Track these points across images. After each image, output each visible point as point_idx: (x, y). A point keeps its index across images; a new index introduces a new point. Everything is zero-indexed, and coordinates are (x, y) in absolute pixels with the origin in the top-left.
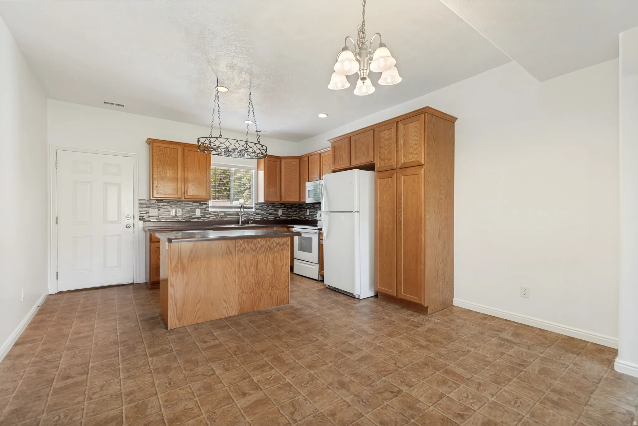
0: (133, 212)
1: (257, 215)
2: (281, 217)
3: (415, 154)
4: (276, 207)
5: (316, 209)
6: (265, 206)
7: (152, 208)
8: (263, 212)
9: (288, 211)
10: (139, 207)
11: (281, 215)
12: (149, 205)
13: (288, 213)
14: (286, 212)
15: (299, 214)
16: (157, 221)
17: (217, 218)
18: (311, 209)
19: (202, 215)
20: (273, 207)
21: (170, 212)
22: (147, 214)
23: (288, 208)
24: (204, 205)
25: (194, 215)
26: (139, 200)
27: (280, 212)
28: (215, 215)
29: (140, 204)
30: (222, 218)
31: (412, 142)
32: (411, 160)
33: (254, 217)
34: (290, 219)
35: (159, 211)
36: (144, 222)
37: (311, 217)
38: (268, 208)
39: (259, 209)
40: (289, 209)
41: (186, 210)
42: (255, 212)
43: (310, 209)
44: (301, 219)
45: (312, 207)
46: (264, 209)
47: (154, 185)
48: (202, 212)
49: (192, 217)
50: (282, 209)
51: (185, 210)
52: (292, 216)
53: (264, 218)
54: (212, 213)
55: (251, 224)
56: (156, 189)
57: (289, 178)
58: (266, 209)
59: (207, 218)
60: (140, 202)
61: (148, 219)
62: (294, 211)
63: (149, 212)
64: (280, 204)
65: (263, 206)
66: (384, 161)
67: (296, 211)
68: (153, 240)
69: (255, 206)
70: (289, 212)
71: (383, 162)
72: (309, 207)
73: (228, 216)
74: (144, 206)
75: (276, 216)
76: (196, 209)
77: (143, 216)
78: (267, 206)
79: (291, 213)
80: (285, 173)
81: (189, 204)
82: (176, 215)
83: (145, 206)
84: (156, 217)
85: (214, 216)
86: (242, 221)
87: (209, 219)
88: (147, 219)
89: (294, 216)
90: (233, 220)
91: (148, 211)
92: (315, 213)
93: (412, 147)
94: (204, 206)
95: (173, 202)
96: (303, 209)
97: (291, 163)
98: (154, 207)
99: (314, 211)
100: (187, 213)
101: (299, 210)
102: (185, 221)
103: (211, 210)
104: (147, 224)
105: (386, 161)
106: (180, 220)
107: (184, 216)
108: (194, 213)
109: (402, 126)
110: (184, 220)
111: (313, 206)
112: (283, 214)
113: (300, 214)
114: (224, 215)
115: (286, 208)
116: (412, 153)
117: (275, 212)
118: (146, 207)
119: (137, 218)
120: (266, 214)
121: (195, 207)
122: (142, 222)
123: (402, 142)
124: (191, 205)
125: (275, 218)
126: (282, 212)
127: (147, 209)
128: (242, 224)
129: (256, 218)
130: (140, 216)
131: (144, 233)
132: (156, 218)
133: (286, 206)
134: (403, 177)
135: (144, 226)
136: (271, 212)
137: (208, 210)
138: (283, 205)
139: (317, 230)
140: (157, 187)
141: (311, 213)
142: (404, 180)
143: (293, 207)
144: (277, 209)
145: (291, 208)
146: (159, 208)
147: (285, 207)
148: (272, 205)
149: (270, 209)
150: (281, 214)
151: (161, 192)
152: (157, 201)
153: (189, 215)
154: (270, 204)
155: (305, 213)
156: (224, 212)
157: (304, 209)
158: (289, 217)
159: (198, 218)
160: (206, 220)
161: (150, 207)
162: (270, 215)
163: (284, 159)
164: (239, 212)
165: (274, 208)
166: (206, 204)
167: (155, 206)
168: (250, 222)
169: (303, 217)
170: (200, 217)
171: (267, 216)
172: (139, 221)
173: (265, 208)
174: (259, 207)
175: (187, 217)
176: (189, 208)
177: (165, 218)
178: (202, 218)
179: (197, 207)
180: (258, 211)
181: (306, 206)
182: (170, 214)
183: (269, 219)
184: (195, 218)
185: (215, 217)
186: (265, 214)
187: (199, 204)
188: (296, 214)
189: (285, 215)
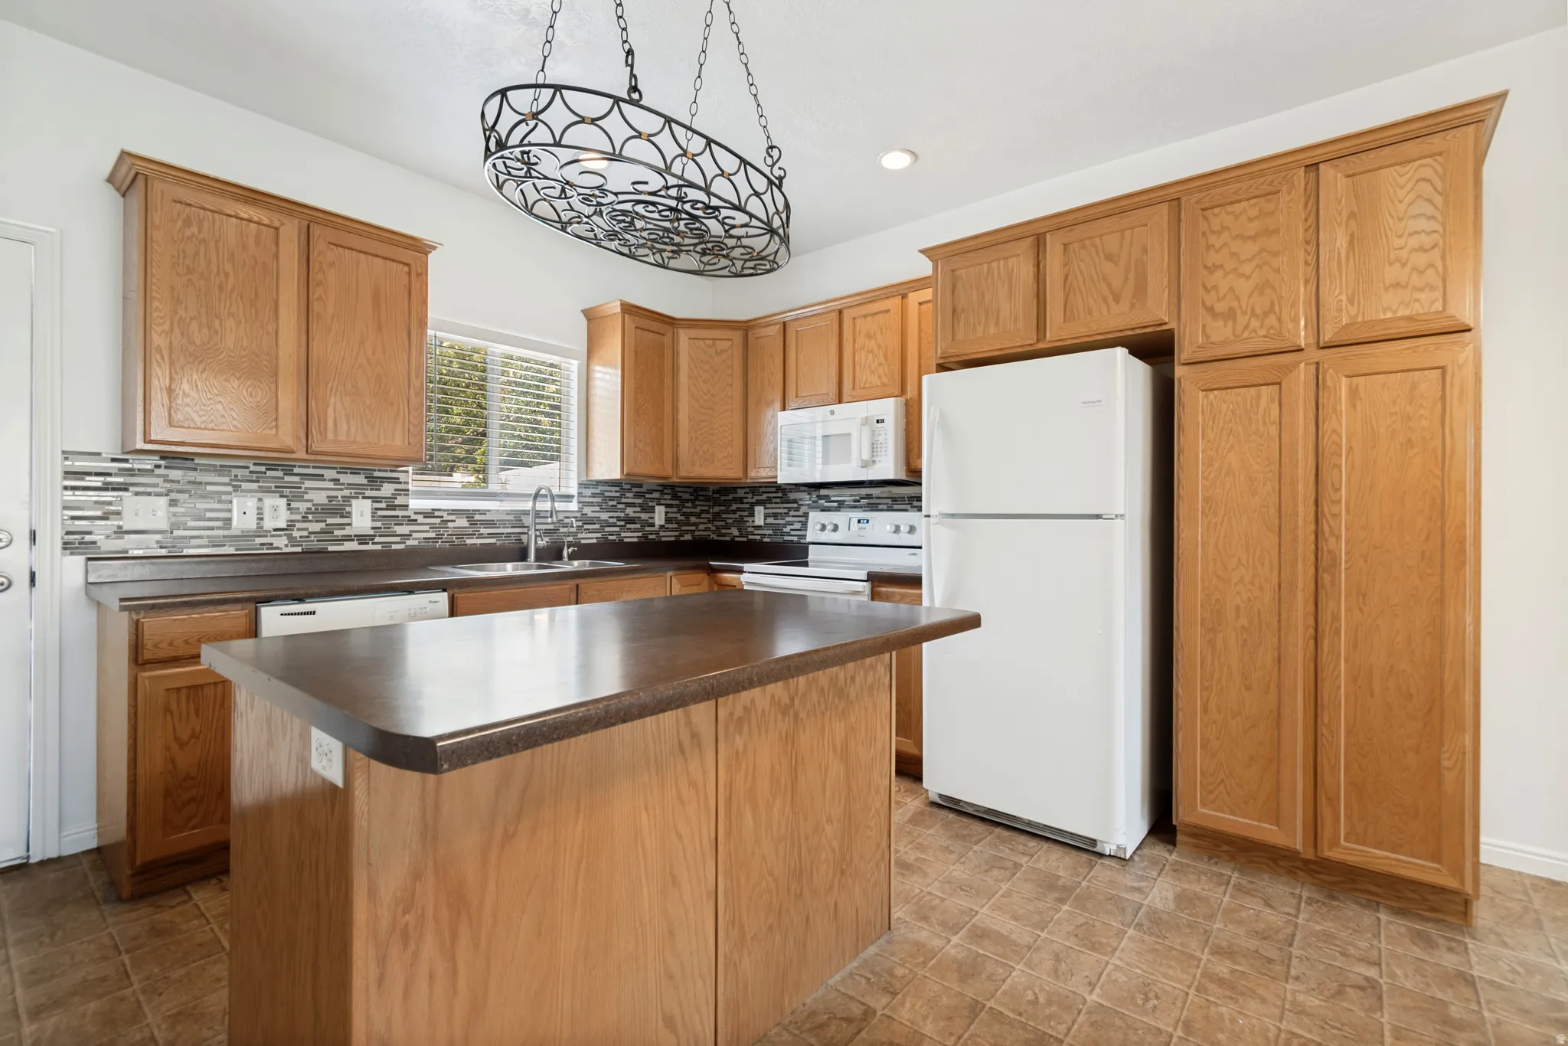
0: (26, 514)
1: (586, 527)
2: (662, 534)
3: (1422, 290)
4: (647, 496)
5: (795, 505)
6: (613, 492)
7: (137, 494)
8: (604, 516)
9: (684, 510)
10: (66, 488)
11: (662, 527)
12: (120, 480)
13: (683, 518)
14: (678, 515)
15: (716, 523)
16: (163, 552)
17: (439, 536)
18: (774, 505)
19: (379, 524)
20: (637, 495)
21: (230, 511)
22: (108, 523)
23: (683, 501)
24: (385, 485)
25: (342, 526)
26: (64, 452)
27: (659, 516)
28: (433, 527)
29: (66, 473)
30: (460, 536)
31: (1399, 243)
32: (1395, 312)
33: (574, 534)
34: (688, 537)
35: (174, 509)
36: (90, 559)
37: (771, 532)
38: (623, 500)
39: (591, 504)
40: (687, 505)
41: (309, 505)
42: (579, 515)
43: (768, 505)
44: (728, 539)
45: (778, 500)
46: (611, 503)
47: (155, 382)
48: (380, 513)
49: (336, 533)
50: (667, 506)
51: (303, 506)
52: (694, 528)
53: (610, 538)
54: (420, 519)
55: (572, 557)
56: (166, 402)
57: (706, 394)
58: (614, 503)
59: (398, 539)
60: (67, 463)
61: (116, 544)
62: (702, 511)
63: (118, 513)
64: (661, 488)
65: (606, 494)
66: (1230, 323)
67: (708, 512)
68: (148, 655)
69: (579, 493)
70: (687, 515)
71: (1226, 326)
72: (764, 497)
73: (482, 531)
74: (97, 481)
75: (647, 529)
76: (354, 502)
77: (90, 533)
78: (618, 494)
79: (693, 519)
80: (690, 377)
81: (320, 477)
82: (260, 527)
83: (99, 484)
84: (158, 537)
85: (427, 528)
86: (537, 550)
87: (409, 543)
88: (108, 545)
89: (701, 527)
90: (501, 545)
91: (112, 508)
92: (788, 519)
93: (1398, 260)
94: (387, 490)
95: (248, 468)
96: (734, 507)
97: (714, 344)
98: (149, 490)
99: (786, 511)
100: (310, 517)
101: (717, 509)
102: (303, 553)
103: (415, 504)
104: (105, 571)
105: (1242, 320)
106: (277, 548)
107: (299, 529)
108: (342, 517)
109: (1342, 182)
110: (299, 549)
111: (780, 495)
112: (668, 520)
113: (723, 523)
114: (466, 524)
115: (678, 502)
116: (1397, 285)
117: (644, 516)
118: (106, 489)
119: (52, 537)
120: (614, 520)
121: (346, 493)
122: (80, 560)
123: (1342, 242)
124: (331, 485)
125: (645, 536)
126: (666, 513)
127: (108, 496)
128: (537, 559)
129: (584, 535)
130: (68, 533)
131: (90, 616)
132: (158, 542)
133: (679, 494)
134: (1344, 381)
135: (91, 580)
136: (632, 515)
137: (405, 507)
138: (669, 491)
139: (865, 583)
140: (170, 391)
141: (770, 520)
142: (1354, 393)
143: (697, 498)
144: (651, 504)
145: (692, 502)
146: (174, 496)
147: (675, 497)
148: (634, 490)
149: (628, 505)
150: (663, 522)
151: (195, 416)
152: (162, 462)
153: (323, 525)
154: (629, 487)
155: (746, 519)
156: (469, 514)
157: (739, 506)
158: (687, 532)
159: (362, 539)
160: (394, 547)
161: (126, 490)
162: (628, 526)
163: (690, 327)
164: (526, 513)
165: (639, 501)
166: (396, 480)
167: (157, 485)
168: (565, 554)
169: (735, 531)
170: (372, 532)
171: (617, 529)
172: (63, 555)
173: (612, 499)
174: (594, 495)
175: (310, 533)
176: (321, 498)
177: (204, 542)
178: (377, 539)
179: (358, 491)
180: (588, 510)
181: (750, 495)
182: (230, 519)
183: (626, 540)
184: (348, 538)
185: (433, 535)
186: (611, 520)
187: (365, 481)
188: (706, 521)
189: (675, 526)
